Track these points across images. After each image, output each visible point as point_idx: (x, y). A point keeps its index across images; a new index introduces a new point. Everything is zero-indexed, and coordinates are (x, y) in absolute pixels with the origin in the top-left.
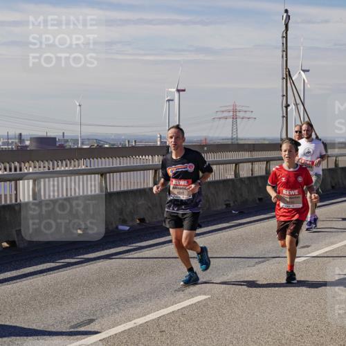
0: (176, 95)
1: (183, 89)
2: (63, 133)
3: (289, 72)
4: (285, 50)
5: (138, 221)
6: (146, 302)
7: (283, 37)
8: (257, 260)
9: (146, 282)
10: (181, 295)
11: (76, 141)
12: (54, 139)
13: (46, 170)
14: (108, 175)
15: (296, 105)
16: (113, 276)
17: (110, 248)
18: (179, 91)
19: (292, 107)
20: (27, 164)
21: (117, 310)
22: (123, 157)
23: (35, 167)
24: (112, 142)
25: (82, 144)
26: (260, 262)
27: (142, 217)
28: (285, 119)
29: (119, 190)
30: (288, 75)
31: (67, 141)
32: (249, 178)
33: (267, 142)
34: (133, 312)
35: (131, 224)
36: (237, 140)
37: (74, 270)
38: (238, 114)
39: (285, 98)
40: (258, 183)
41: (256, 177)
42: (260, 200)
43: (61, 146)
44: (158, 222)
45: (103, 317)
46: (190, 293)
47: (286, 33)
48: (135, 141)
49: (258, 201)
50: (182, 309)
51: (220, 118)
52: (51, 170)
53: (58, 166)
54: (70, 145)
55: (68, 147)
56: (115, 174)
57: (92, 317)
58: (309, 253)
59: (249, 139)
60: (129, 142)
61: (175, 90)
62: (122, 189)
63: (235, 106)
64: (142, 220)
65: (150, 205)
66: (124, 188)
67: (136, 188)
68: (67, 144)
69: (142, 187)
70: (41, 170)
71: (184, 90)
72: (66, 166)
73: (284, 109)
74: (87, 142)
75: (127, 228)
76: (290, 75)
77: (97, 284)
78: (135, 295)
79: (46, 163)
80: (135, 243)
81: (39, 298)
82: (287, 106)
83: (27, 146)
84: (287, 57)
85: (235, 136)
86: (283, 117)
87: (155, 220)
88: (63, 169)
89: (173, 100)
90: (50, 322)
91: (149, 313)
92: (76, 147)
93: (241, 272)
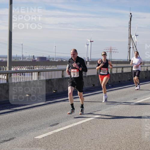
0: (90, 43)
2: (49, 56)
3: (131, 36)
4: (130, 28)
7: (129, 23)
11: (53, 59)
12: (46, 58)
13: (43, 69)
15: (133, 48)
16: (66, 108)
17: (65, 98)
18: (91, 41)
19: (131, 49)
20: (36, 67)
21: (67, 120)
23: (39, 68)
25: (56, 60)
28: (129, 53)
31: (50, 59)
32: (115, 74)
33: (122, 61)
34: (72, 121)
36: (111, 60)
37: (52, 105)
38: (112, 50)
39: (129, 45)
40: (119, 76)
41: (118, 73)
42: (119, 81)
43: (48, 60)
45: (62, 122)
47: (131, 22)
49: (118, 82)
50: (90, 120)
52: (45, 69)
53: (47, 67)
54: (51, 60)
55: (51, 61)
57: (58, 122)
58: (137, 101)
59: (115, 60)
61: (90, 41)
63: (111, 47)
70: (41, 69)
71: (93, 41)
72: (50, 67)
73: (129, 49)
74: (58, 59)
76: (131, 37)
77: (60, 110)
79: (43, 66)
80: (74, 96)
81: (39, 115)
82: (130, 48)
83: (36, 60)
85: (111, 58)
86: (129, 52)
88: (49, 69)
89: (88, 45)
90: (43, 124)
91: (78, 121)
92: (53, 61)
93: (112, 107)
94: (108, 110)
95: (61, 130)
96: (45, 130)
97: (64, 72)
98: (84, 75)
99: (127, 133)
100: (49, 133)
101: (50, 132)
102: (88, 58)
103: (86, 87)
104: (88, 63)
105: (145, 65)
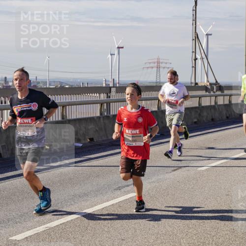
1: (122, 46)
2: (36, 77)
3: (197, 35)
4: (195, 20)
5: (89, 140)
6: (94, 197)
7: (193, 10)
8: (173, 169)
9: (94, 183)
10: (118, 192)
11: (45, 83)
14: (67, 107)
15: (202, 58)
16: (71, 179)
18: (118, 48)
19: (199, 62)
21: (73, 203)
22: (78, 94)
24: (71, 84)
25: (50, 85)
26: (175, 170)
27: (91, 137)
28: (194, 68)
29: (75, 118)
30: (197, 37)
31: (39, 83)
34: (83, 204)
35: (83, 142)
36: (160, 83)
38: (161, 65)
39: (194, 53)
43: (35, 86)
44: (103, 141)
46: (125, 191)
47: (196, 7)
48: (87, 84)
50: (119, 202)
51: (148, 68)
54: (41, 85)
55: (39, 87)
56: (73, 106)
58: (210, 164)
60: (83, 84)
62: (78, 117)
63: (158, 59)
64: (92, 140)
65: (97, 129)
66: (79, 116)
67: (87, 116)
68: (39, 85)
69: (92, 116)
71: (123, 48)
73: (194, 61)
74: (53, 84)
75: (81, 145)
77: (59, 184)
78: (86, 193)
80: (87, 155)
81: (17, 194)
82: (196, 59)
83: (10, 86)
84: (196, 25)
85: (158, 81)
87: (100, 139)
89: (114, 54)
90: (26, 211)
91: (95, 205)
92: (45, 87)
93: (161, 177)
94: (154, 182)
95: (61, 223)
96: (30, 224)
97: (66, 109)
98: (106, 114)
99: (190, 226)
100: (38, 228)
101: (39, 226)
102: (114, 80)
104: (113, 90)
105: (226, 92)
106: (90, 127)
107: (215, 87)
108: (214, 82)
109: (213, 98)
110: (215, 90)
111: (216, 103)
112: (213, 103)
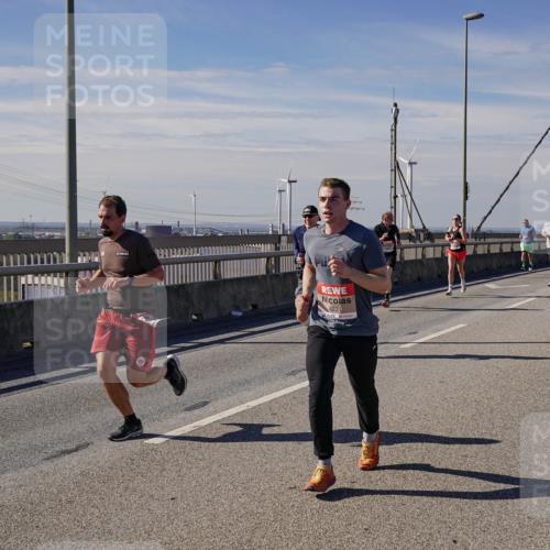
0: (288, 185)
1: (295, 180)
2: (179, 222)
3: (398, 164)
4: (394, 143)
5: (251, 308)
6: (259, 385)
7: (392, 130)
10: (292, 378)
11: (190, 230)
12: (169, 227)
14: (222, 262)
15: (404, 196)
17: (223, 333)
18: (290, 182)
19: (400, 200)
21: (230, 393)
22: (236, 245)
24: (226, 231)
25: (197, 232)
27: (255, 303)
28: (393, 209)
29: (232, 277)
30: (397, 167)
31: (182, 230)
34: (245, 395)
35: (244, 310)
39: (393, 189)
43: (177, 235)
44: (271, 308)
45: (217, 399)
47: (395, 126)
48: (248, 230)
50: (293, 392)
53: (173, 253)
54: (185, 233)
55: (183, 235)
56: (228, 261)
57: (206, 400)
58: (416, 339)
60: (241, 230)
61: (286, 181)
62: (236, 276)
64: (255, 306)
65: (262, 292)
67: (249, 275)
68: (182, 232)
69: (255, 274)
72: (182, 253)
73: (393, 200)
74: (201, 231)
75: (241, 314)
76: (399, 167)
78: (248, 378)
80: (248, 328)
82: (396, 197)
84: (395, 150)
86: (392, 207)
87: (267, 306)
88: (178, 256)
89: (284, 191)
90: (166, 403)
92: (190, 235)
95: (215, 420)
96: (172, 422)
97: (219, 265)
98: (273, 271)
100: (183, 428)
102: (283, 225)
103: (280, 304)
104: (284, 239)
105: (437, 241)
106: (253, 289)
107: (422, 235)
108: (421, 227)
109: (420, 250)
110: (422, 239)
111: (423, 255)
112: (420, 257)
